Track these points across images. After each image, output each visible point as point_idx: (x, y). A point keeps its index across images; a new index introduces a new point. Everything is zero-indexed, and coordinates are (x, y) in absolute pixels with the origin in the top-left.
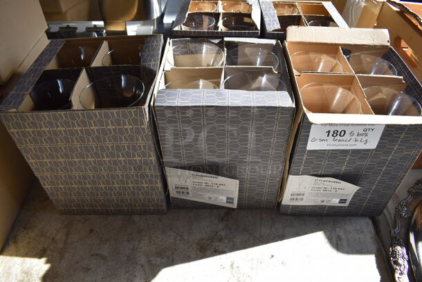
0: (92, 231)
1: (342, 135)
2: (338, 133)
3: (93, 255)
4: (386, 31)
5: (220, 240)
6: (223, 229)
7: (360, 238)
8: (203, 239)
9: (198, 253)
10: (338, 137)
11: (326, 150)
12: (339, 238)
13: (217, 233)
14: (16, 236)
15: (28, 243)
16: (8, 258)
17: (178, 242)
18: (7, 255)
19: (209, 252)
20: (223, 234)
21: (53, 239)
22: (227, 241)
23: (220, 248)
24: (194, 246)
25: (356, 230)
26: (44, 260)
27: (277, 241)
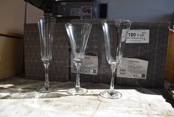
1: (134, 35)
2: (133, 35)
10: (133, 37)
11: (130, 43)
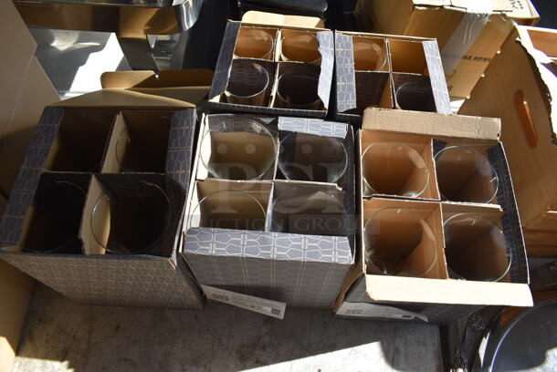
0: (118, 328)
3: (120, 360)
4: (498, 121)
5: (264, 348)
6: (267, 334)
7: (420, 352)
8: (244, 346)
9: (238, 363)
12: (397, 351)
13: (260, 338)
14: (31, 331)
15: (47, 340)
16: (26, 359)
17: (216, 348)
18: (24, 356)
19: (250, 363)
20: (266, 339)
21: (74, 336)
22: (270, 350)
23: (263, 359)
24: (234, 354)
25: (419, 342)
26: (66, 363)
27: (326, 352)
